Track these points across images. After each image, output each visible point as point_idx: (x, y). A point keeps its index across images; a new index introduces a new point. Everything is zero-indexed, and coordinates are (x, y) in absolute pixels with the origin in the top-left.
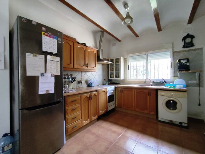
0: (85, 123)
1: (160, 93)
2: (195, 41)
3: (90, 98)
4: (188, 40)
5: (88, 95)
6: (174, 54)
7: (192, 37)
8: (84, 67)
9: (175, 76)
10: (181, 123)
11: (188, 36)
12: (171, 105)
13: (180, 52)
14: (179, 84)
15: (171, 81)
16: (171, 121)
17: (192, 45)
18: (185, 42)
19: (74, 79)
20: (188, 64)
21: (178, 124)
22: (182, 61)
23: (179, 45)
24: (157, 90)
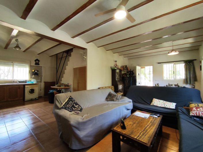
1: (26, 86)
2: (40, 63)
4: (37, 62)
6: (31, 67)
7: (39, 61)
9: (31, 78)
10: (36, 98)
11: (37, 60)
12: (32, 91)
13: (33, 66)
14: (34, 81)
15: (29, 80)
16: (31, 99)
17: (39, 64)
18: (36, 62)
20: (38, 73)
21: (34, 99)
22: (36, 71)
23: (33, 63)
24: (24, 85)
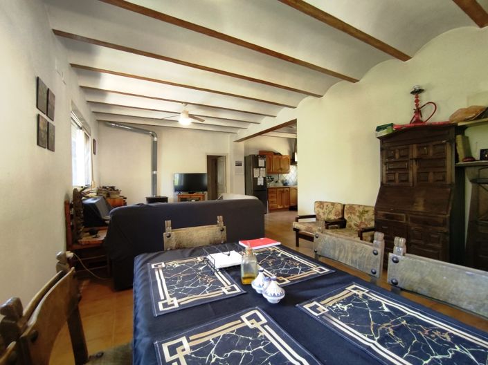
0: (279, 207)
3: (283, 192)
5: (282, 189)
8: (280, 171)
19: (272, 179)
